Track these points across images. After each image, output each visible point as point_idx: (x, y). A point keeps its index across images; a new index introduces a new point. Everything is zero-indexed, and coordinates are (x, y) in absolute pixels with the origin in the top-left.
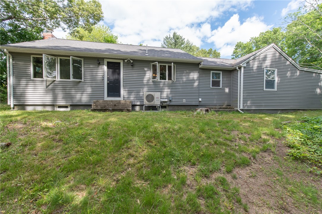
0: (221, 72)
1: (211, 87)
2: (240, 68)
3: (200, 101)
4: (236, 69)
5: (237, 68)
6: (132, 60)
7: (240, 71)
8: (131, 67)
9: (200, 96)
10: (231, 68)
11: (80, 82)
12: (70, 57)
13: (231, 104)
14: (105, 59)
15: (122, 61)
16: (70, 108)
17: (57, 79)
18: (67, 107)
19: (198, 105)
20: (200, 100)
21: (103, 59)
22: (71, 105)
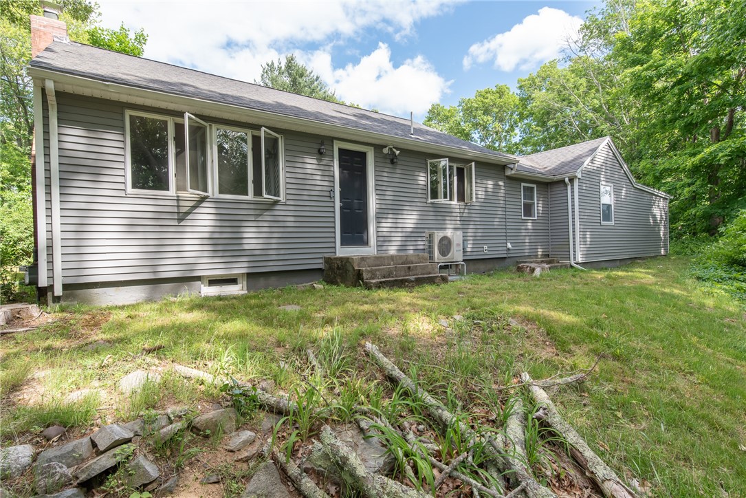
0: (535, 186)
1: (523, 218)
2: (571, 180)
3: (509, 249)
4: (563, 181)
5: (567, 180)
6: (397, 149)
7: (572, 186)
8: (390, 166)
9: (508, 238)
10: (550, 177)
11: (276, 203)
12: (260, 130)
13: (550, 253)
14: (335, 141)
15: (373, 148)
16: (245, 283)
17: (210, 194)
18: (232, 281)
19: (505, 258)
20: (509, 245)
21: (332, 139)
22: (249, 275)
